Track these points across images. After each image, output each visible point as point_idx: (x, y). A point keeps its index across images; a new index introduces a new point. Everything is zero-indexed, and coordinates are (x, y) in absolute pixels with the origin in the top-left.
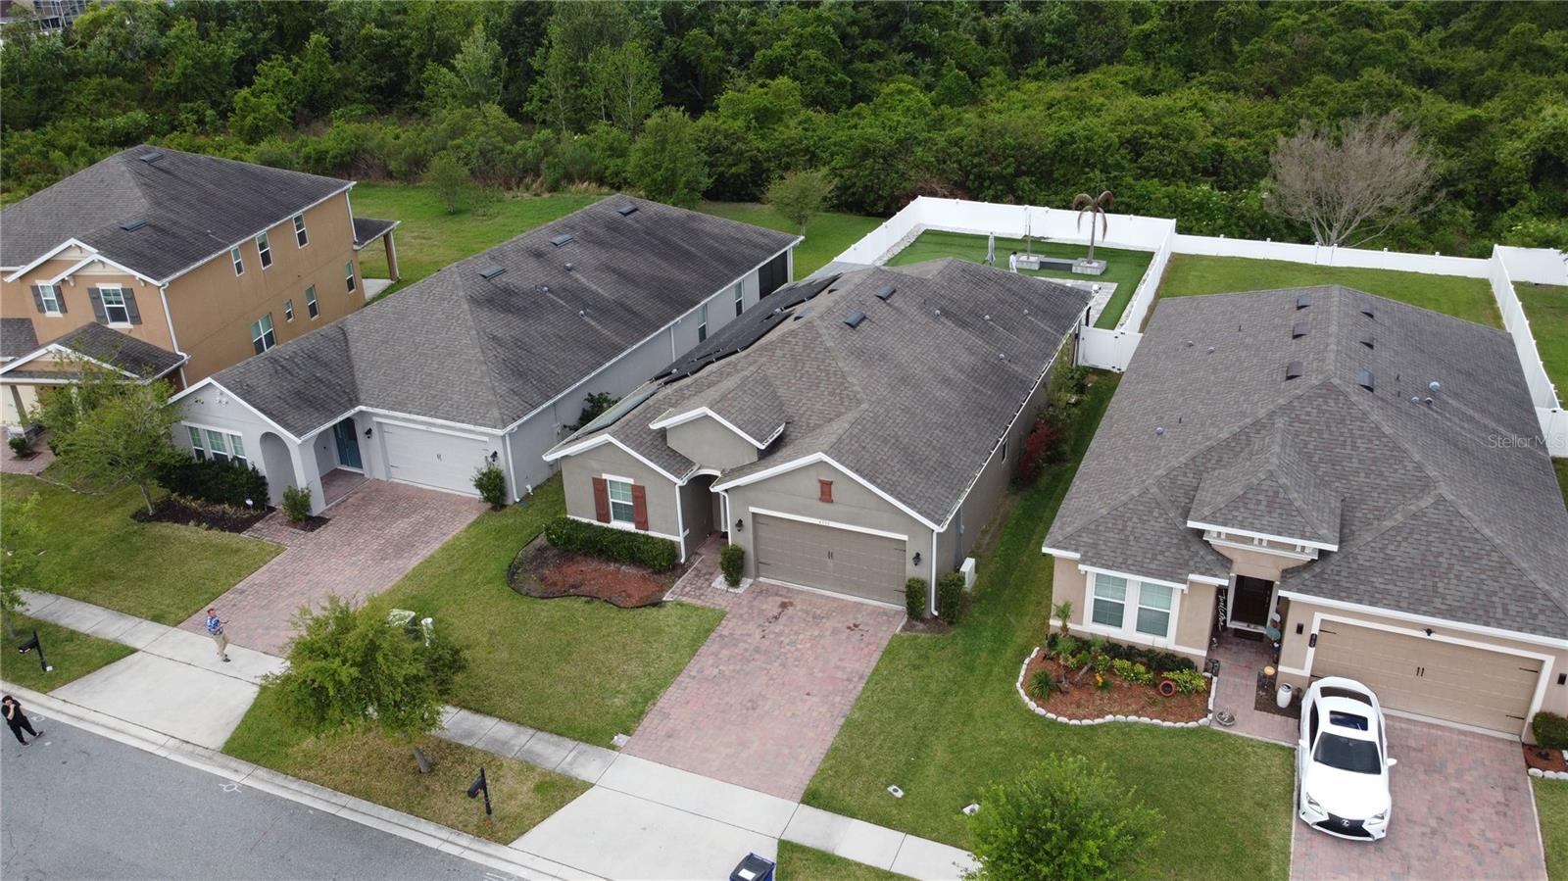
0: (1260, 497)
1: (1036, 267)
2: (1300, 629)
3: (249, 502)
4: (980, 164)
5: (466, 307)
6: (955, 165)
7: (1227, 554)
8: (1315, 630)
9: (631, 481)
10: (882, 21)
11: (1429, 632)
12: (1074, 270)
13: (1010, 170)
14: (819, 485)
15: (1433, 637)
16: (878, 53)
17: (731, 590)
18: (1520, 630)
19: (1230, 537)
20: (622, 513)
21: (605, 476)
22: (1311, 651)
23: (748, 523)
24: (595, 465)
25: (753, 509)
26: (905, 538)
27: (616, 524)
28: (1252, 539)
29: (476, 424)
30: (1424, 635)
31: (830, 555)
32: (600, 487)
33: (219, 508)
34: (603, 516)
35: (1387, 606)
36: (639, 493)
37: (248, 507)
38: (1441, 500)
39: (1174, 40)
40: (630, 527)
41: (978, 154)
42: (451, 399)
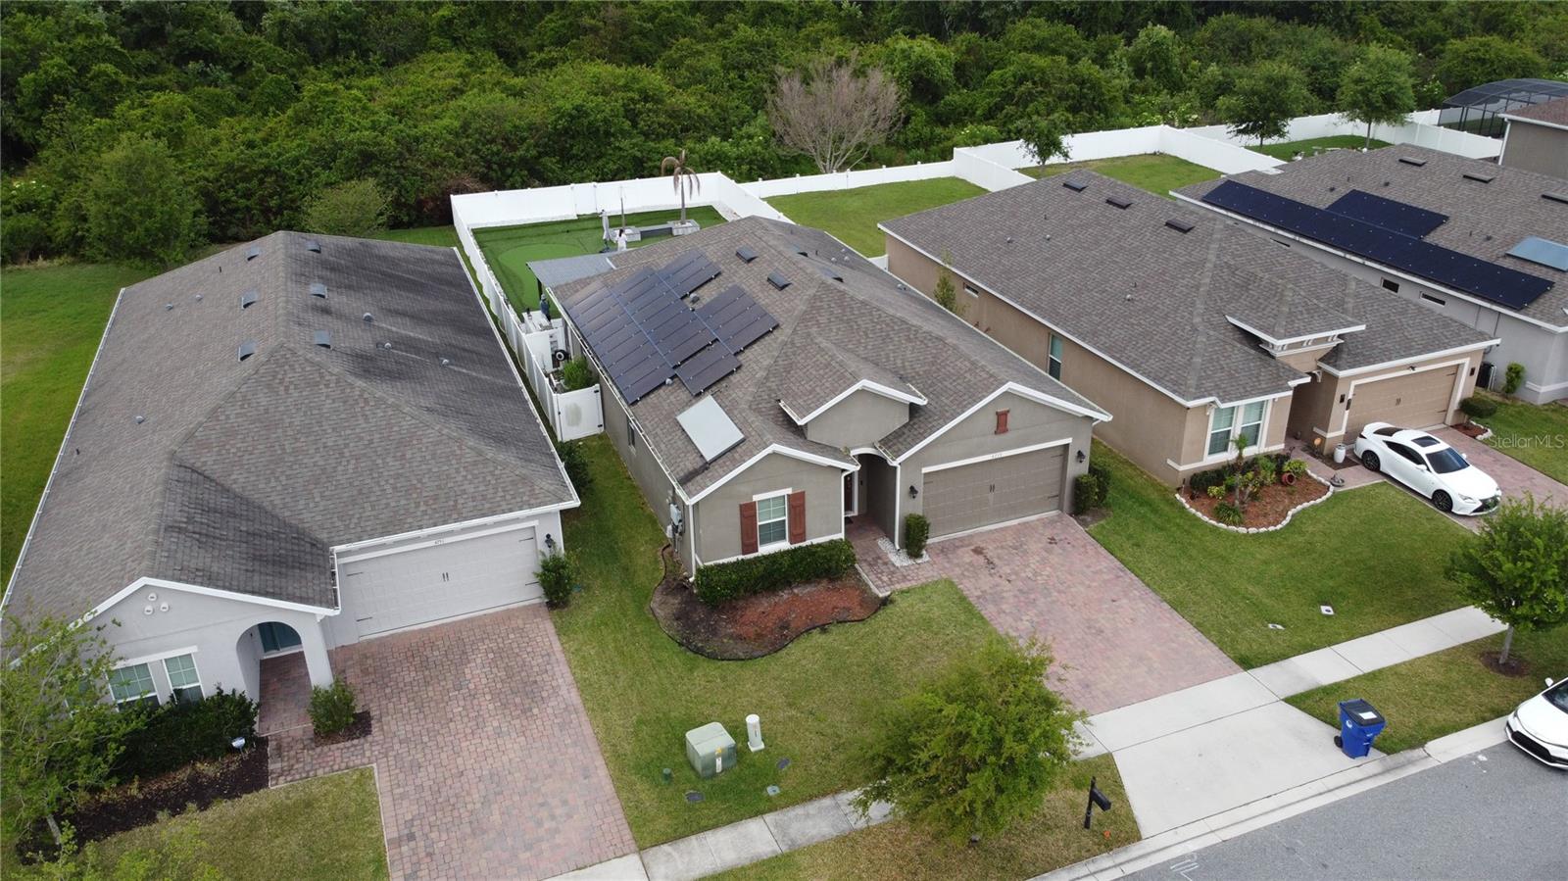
0: (1300, 309)
1: (638, 238)
2: (1342, 400)
3: (239, 743)
4: (498, 153)
5: (360, 383)
6: (474, 157)
7: (1285, 361)
8: (1350, 397)
9: (789, 491)
10: (136, 27)
11: (1413, 368)
12: (675, 233)
13: (534, 152)
14: (996, 417)
15: (1417, 370)
16: (151, 65)
17: (919, 561)
18: (1461, 345)
19: (1291, 346)
20: (775, 532)
21: (756, 498)
22: (1347, 412)
23: (920, 488)
24: (743, 489)
25: (925, 470)
26: (1068, 441)
27: (765, 549)
28: (1303, 342)
29: (531, 506)
30: (1411, 372)
31: (992, 488)
32: (748, 512)
33: (183, 775)
34: (749, 546)
35: (1397, 358)
36: (797, 504)
37: (237, 750)
38: (1358, 282)
39: (473, 24)
40: (784, 545)
41: (493, 141)
42: (464, 492)
